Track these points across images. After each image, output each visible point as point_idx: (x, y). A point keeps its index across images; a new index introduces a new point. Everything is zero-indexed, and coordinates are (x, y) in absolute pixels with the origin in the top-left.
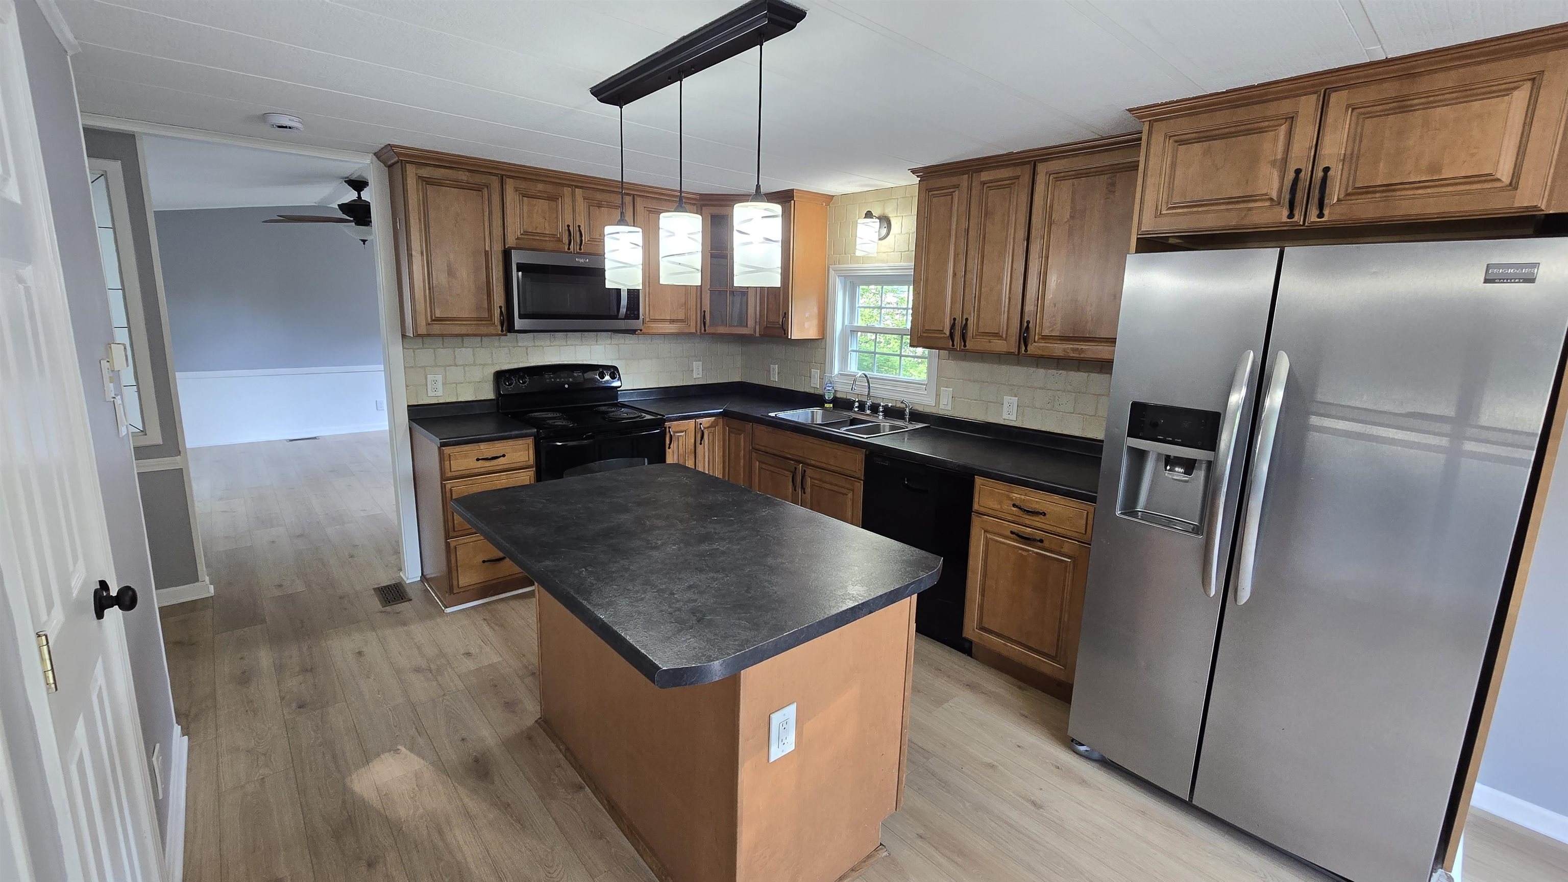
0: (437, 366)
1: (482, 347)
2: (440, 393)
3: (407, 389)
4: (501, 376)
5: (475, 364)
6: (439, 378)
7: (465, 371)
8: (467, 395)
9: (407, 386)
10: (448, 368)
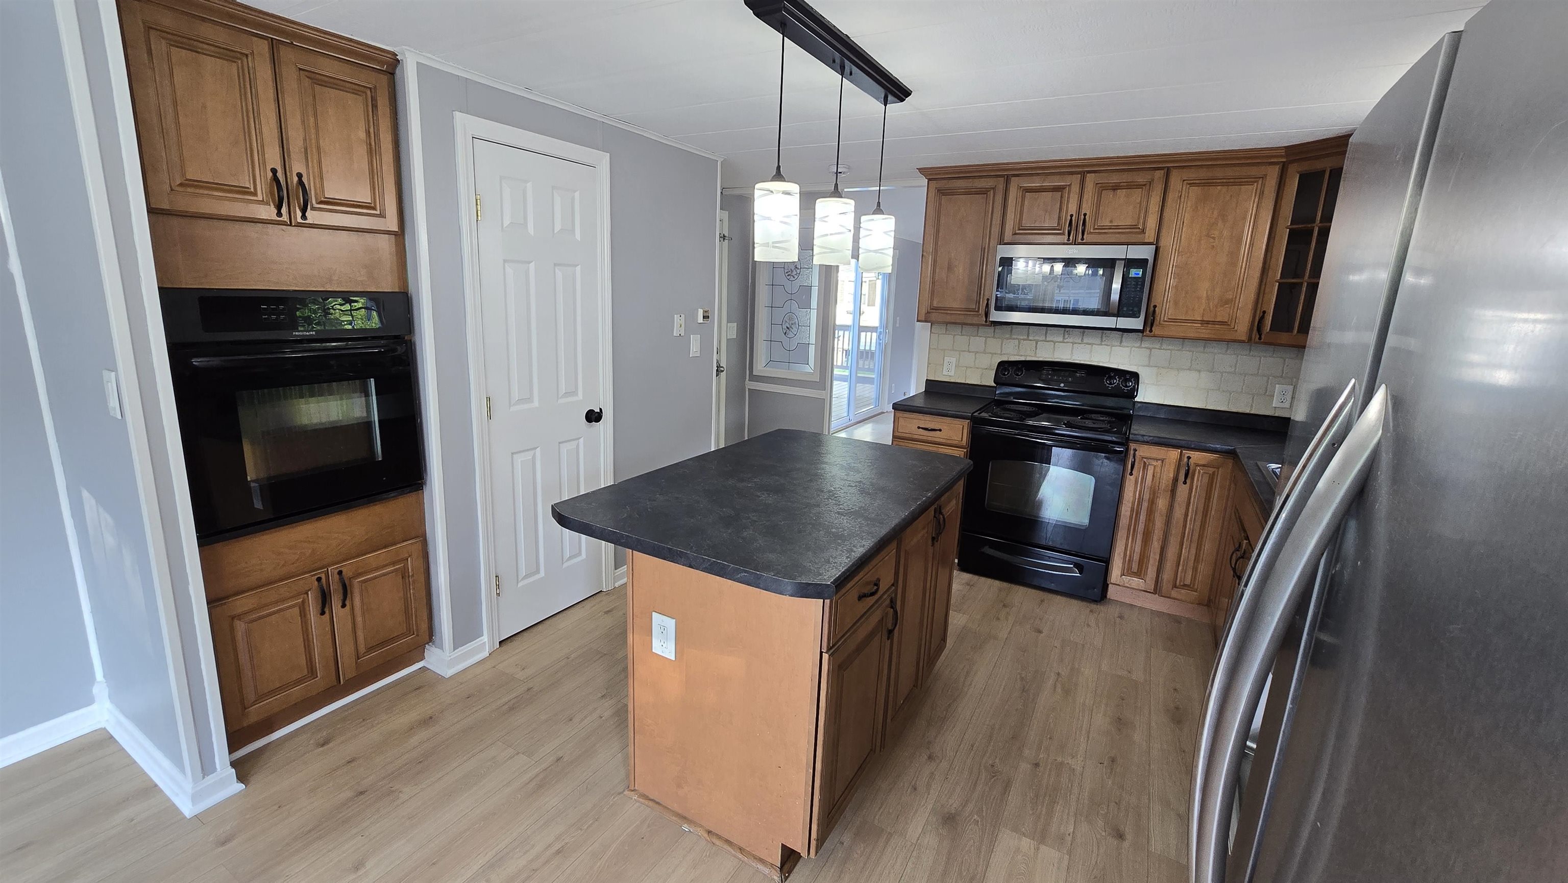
0: (953, 350)
1: (994, 337)
2: (952, 373)
3: (928, 367)
4: (1003, 366)
5: (985, 352)
6: (954, 360)
7: (975, 358)
8: (974, 380)
9: (929, 364)
10: (961, 353)
